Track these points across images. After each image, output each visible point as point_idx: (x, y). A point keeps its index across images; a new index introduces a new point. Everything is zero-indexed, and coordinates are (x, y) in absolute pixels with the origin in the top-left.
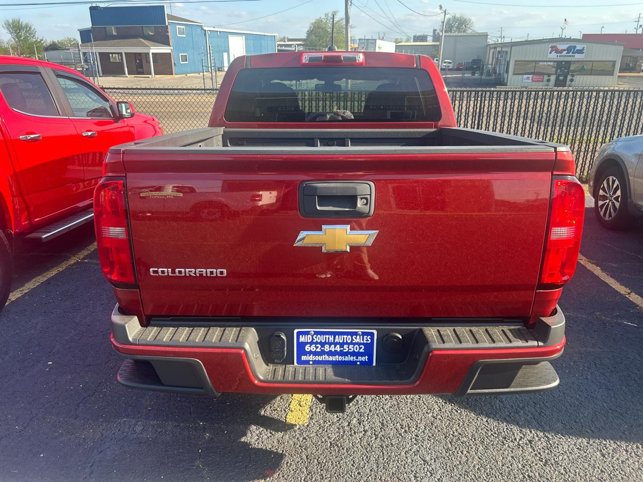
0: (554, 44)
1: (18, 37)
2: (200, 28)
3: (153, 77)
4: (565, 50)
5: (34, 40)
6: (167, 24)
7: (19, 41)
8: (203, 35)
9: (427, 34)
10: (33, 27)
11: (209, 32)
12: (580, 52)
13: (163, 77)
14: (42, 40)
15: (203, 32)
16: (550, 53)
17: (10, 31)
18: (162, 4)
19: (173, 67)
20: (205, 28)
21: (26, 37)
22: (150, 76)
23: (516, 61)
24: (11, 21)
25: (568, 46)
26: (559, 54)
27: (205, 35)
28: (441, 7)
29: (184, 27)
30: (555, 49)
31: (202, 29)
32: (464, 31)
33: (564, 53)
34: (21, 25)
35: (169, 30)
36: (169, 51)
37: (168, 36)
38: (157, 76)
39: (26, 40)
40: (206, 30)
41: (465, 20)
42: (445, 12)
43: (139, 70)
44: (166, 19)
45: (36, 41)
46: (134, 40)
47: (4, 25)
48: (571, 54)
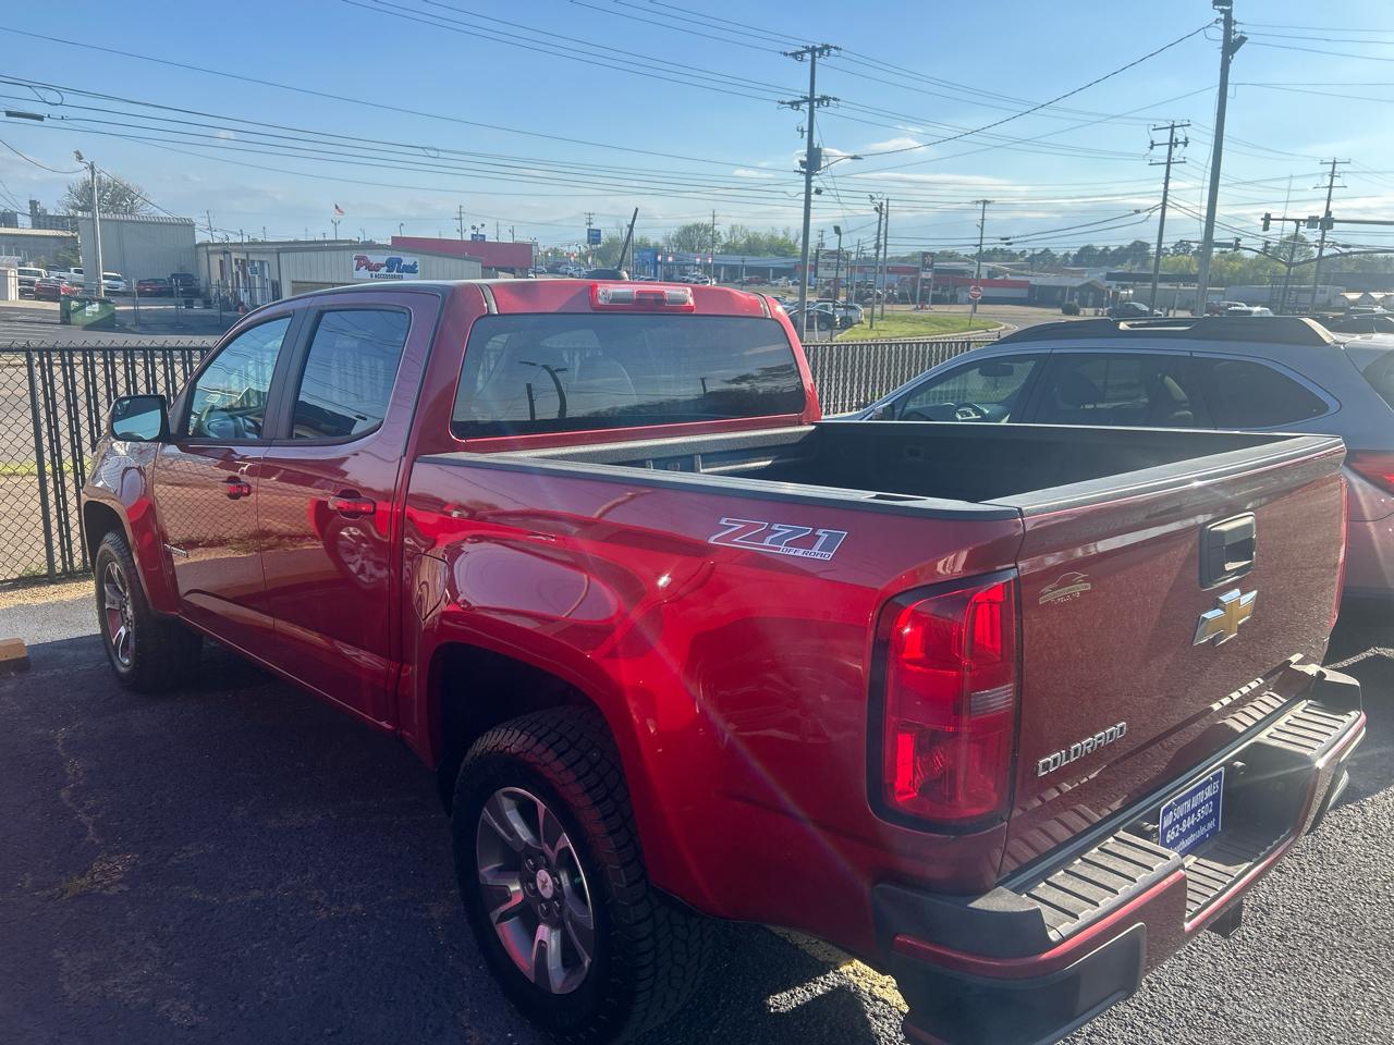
0: (361, 254)
4: (383, 266)
9: (15, 210)
12: (412, 269)
16: (357, 269)
23: (293, 282)
25: (386, 258)
26: (374, 273)
28: (80, 158)
30: (362, 262)
32: (131, 212)
33: (383, 271)
41: (126, 189)
42: (92, 167)
48: (395, 273)
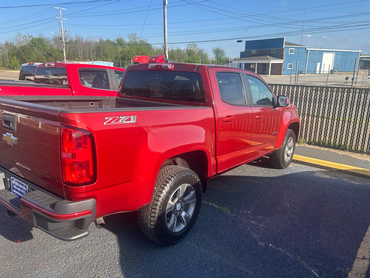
1: (217, 56)
2: (305, 49)
3: (269, 76)
5: (224, 57)
6: (284, 48)
7: (217, 58)
8: (306, 52)
10: (225, 51)
11: (310, 51)
13: (274, 76)
14: (227, 57)
15: (306, 51)
17: (214, 53)
18: (283, 37)
19: (282, 71)
20: (307, 49)
21: (220, 56)
22: (267, 75)
24: (216, 49)
27: (307, 53)
29: (294, 49)
31: (306, 49)
34: (220, 50)
35: (284, 51)
36: (282, 62)
37: (283, 54)
38: (271, 76)
39: (220, 57)
40: (308, 50)
43: (264, 72)
44: (284, 45)
45: (225, 58)
46: (264, 57)
47: (213, 51)
